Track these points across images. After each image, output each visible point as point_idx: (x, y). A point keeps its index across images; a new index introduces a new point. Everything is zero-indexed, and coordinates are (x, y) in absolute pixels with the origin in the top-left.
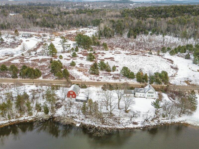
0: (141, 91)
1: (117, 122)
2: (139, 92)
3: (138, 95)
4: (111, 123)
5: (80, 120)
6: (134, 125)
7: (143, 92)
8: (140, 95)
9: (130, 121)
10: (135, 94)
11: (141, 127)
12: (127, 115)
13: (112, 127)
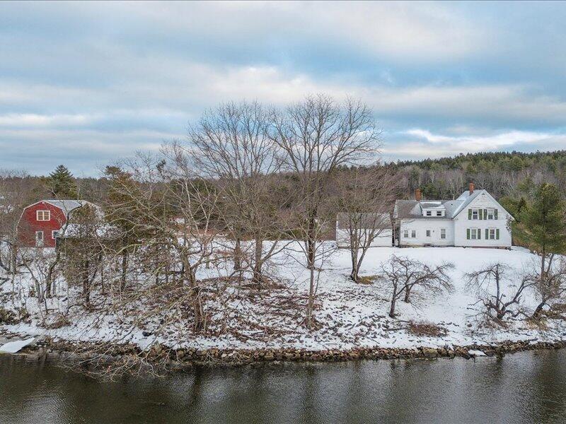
0: (429, 213)
1: (300, 320)
2: (421, 217)
3: (414, 236)
4: (253, 326)
5: (44, 326)
6: (422, 339)
7: (439, 213)
8: (428, 233)
9: (390, 319)
10: (396, 231)
11: (469, 348)
12: (367, 292)
13: (261, 345)
